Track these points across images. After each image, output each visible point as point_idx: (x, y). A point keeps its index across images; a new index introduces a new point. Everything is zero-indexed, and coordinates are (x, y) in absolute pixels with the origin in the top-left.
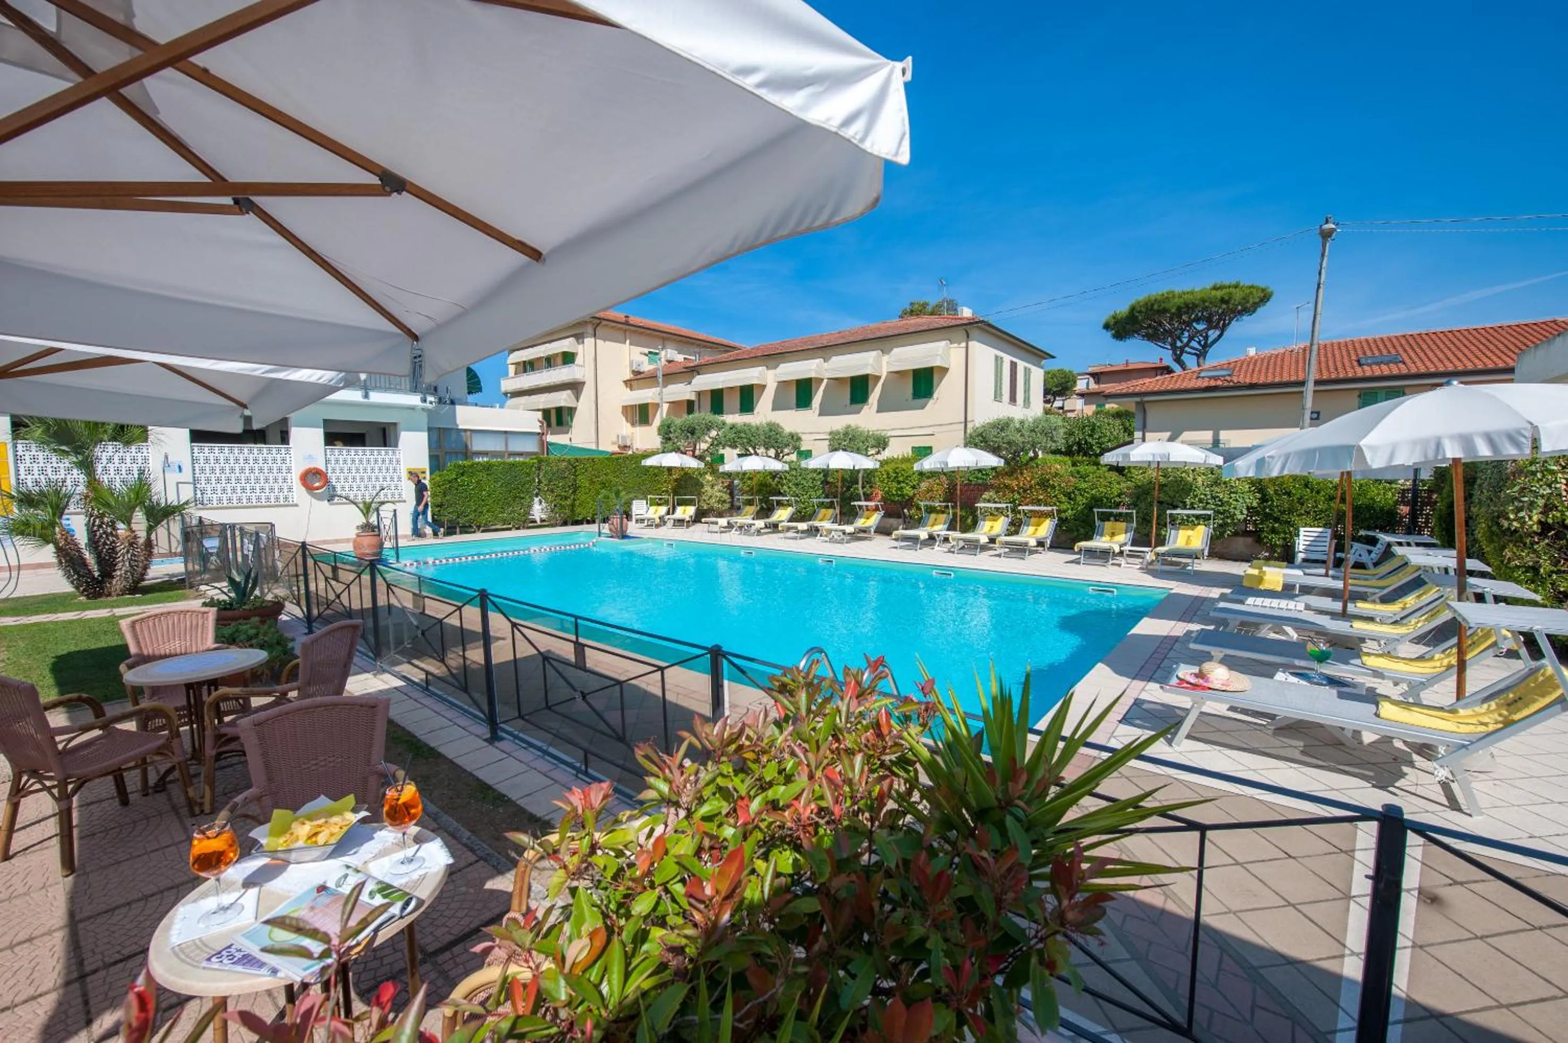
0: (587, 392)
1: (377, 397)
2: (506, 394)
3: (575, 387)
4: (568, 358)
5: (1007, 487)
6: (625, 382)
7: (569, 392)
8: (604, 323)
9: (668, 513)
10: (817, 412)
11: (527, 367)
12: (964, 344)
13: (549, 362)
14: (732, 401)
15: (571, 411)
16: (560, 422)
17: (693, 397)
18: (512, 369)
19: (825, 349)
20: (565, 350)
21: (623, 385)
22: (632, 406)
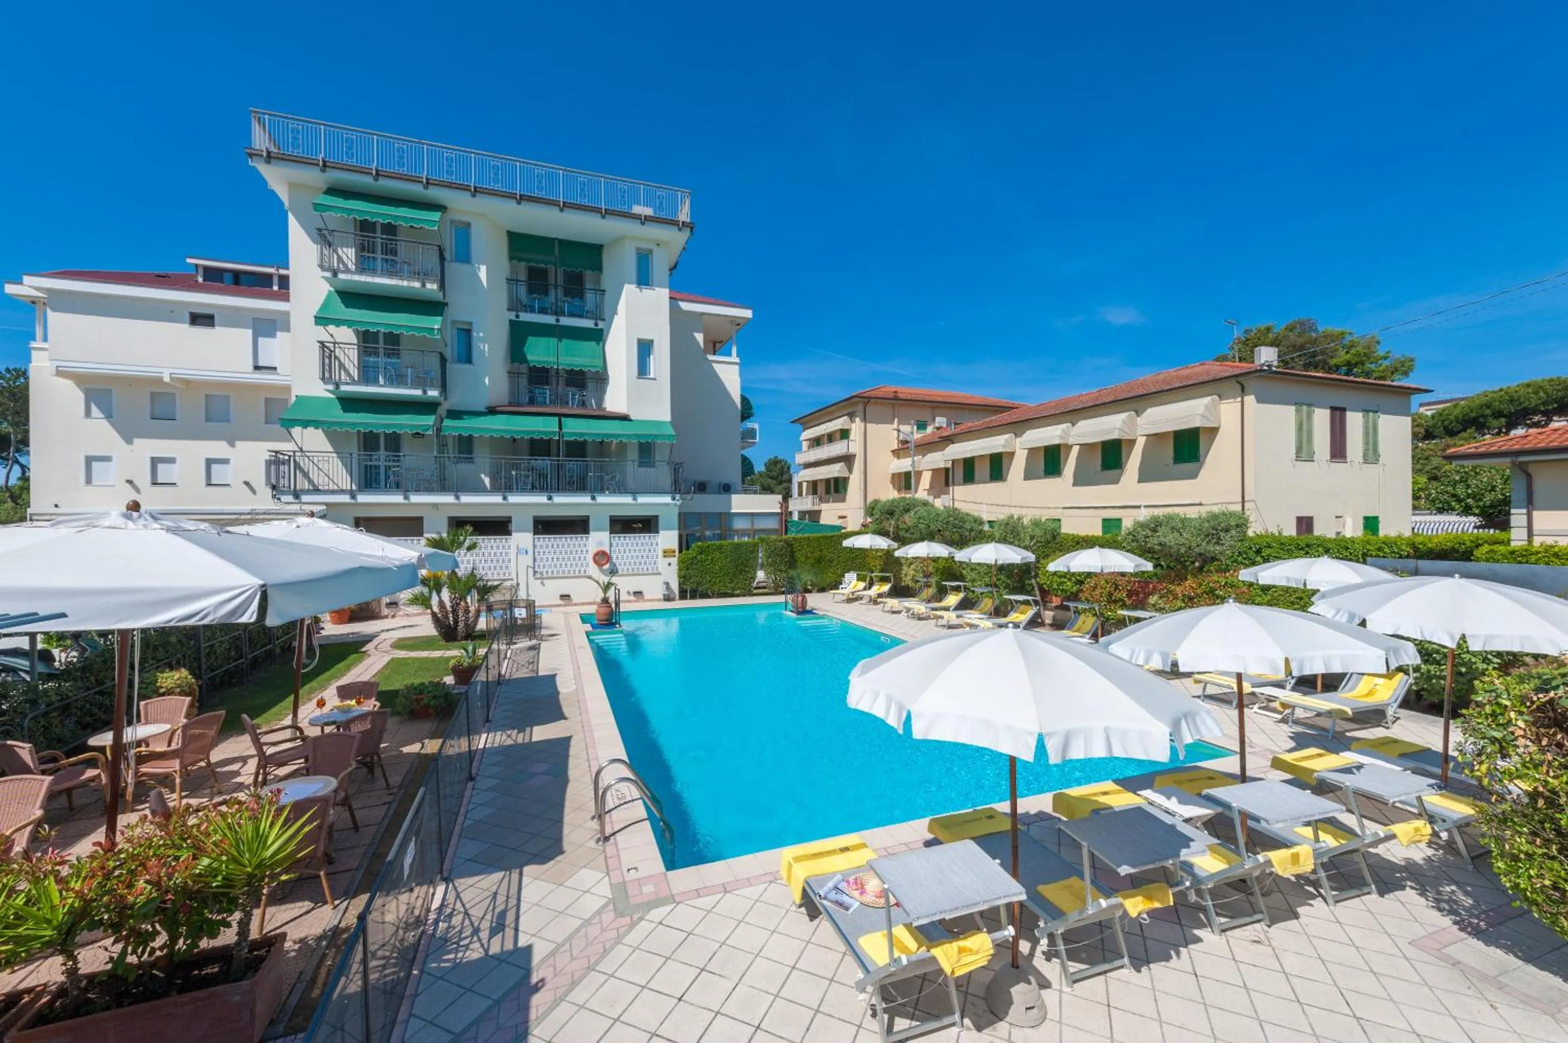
0: (858, 464)
1: (642, 499)
2: (800, 465)
3: (848, 459)
4: (844, 434)
5: (1170, 592)
6: (893, 452)
7: (842, 464)
8: (873, 400)
9: (865, 589)
10: (1071, 480)
11: (816, 442)
12: (1239, 399)
13: (831, 438)
14: (983, 470)
15: (845, 480)
16: (837, 490)
17: (949, 465)
18: (805, 445)
19: (1072, 414)
20: (841, 427)
21: (891, 454)
22: (899, 474)
